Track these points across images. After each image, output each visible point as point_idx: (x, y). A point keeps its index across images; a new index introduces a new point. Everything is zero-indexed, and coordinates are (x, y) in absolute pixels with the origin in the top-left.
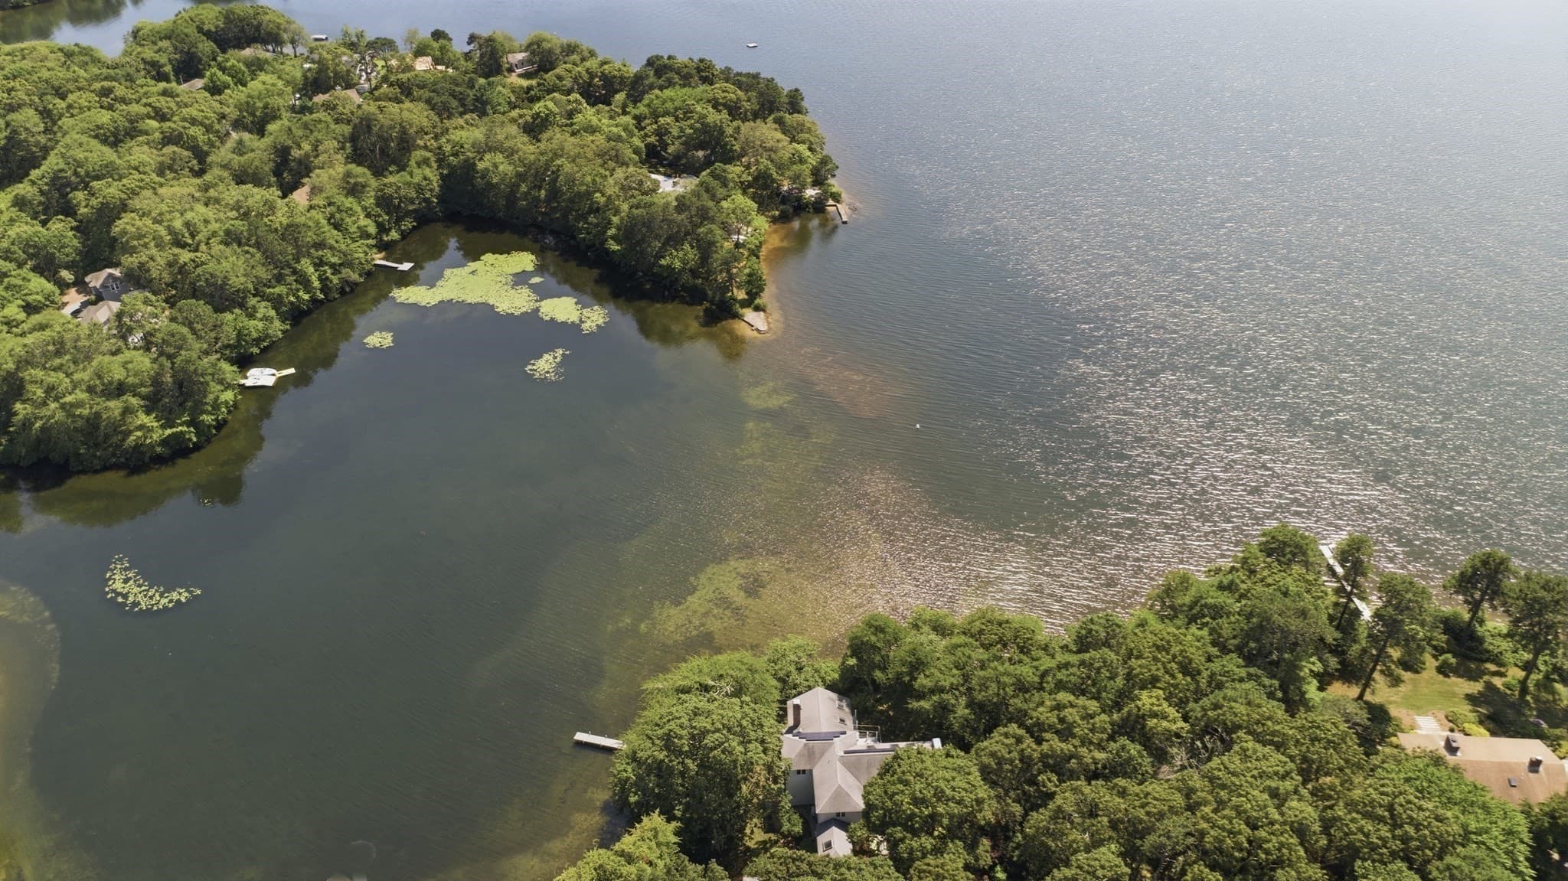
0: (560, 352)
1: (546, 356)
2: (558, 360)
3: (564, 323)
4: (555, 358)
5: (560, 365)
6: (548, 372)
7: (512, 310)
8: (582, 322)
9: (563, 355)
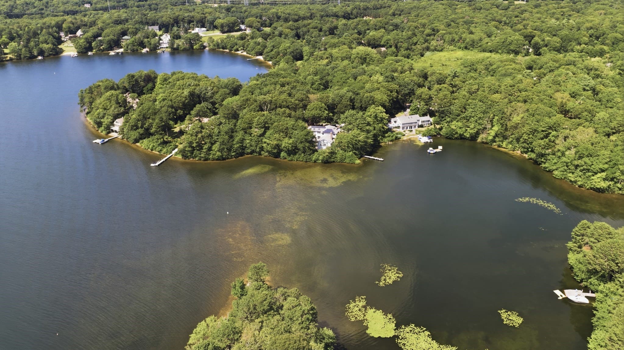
0: (382, 284)
1: (391, 282)
2: (383, 278)
3: (378, 309)
4: (385, 280)
5: (382, 274)
6: (390, 270)
7: (418, 330)
8: (364, 307)
9: (380, 281)
